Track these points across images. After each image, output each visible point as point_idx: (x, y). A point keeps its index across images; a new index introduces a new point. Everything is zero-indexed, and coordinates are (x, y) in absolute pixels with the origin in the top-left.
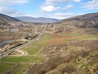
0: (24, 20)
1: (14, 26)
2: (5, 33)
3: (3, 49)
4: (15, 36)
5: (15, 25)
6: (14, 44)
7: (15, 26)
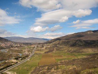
0: (14, 40)
1: (3, 46)
4: (4, 57)
5: (4, 46)
6: (3, 66)
7: (5, 46)
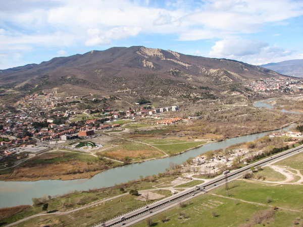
1: (261, 91)
2: (235, 113)
3: (230, 159)
4: (265, 123)
5: (264, 90)
6: (261, 148)
7: (266, 91)
